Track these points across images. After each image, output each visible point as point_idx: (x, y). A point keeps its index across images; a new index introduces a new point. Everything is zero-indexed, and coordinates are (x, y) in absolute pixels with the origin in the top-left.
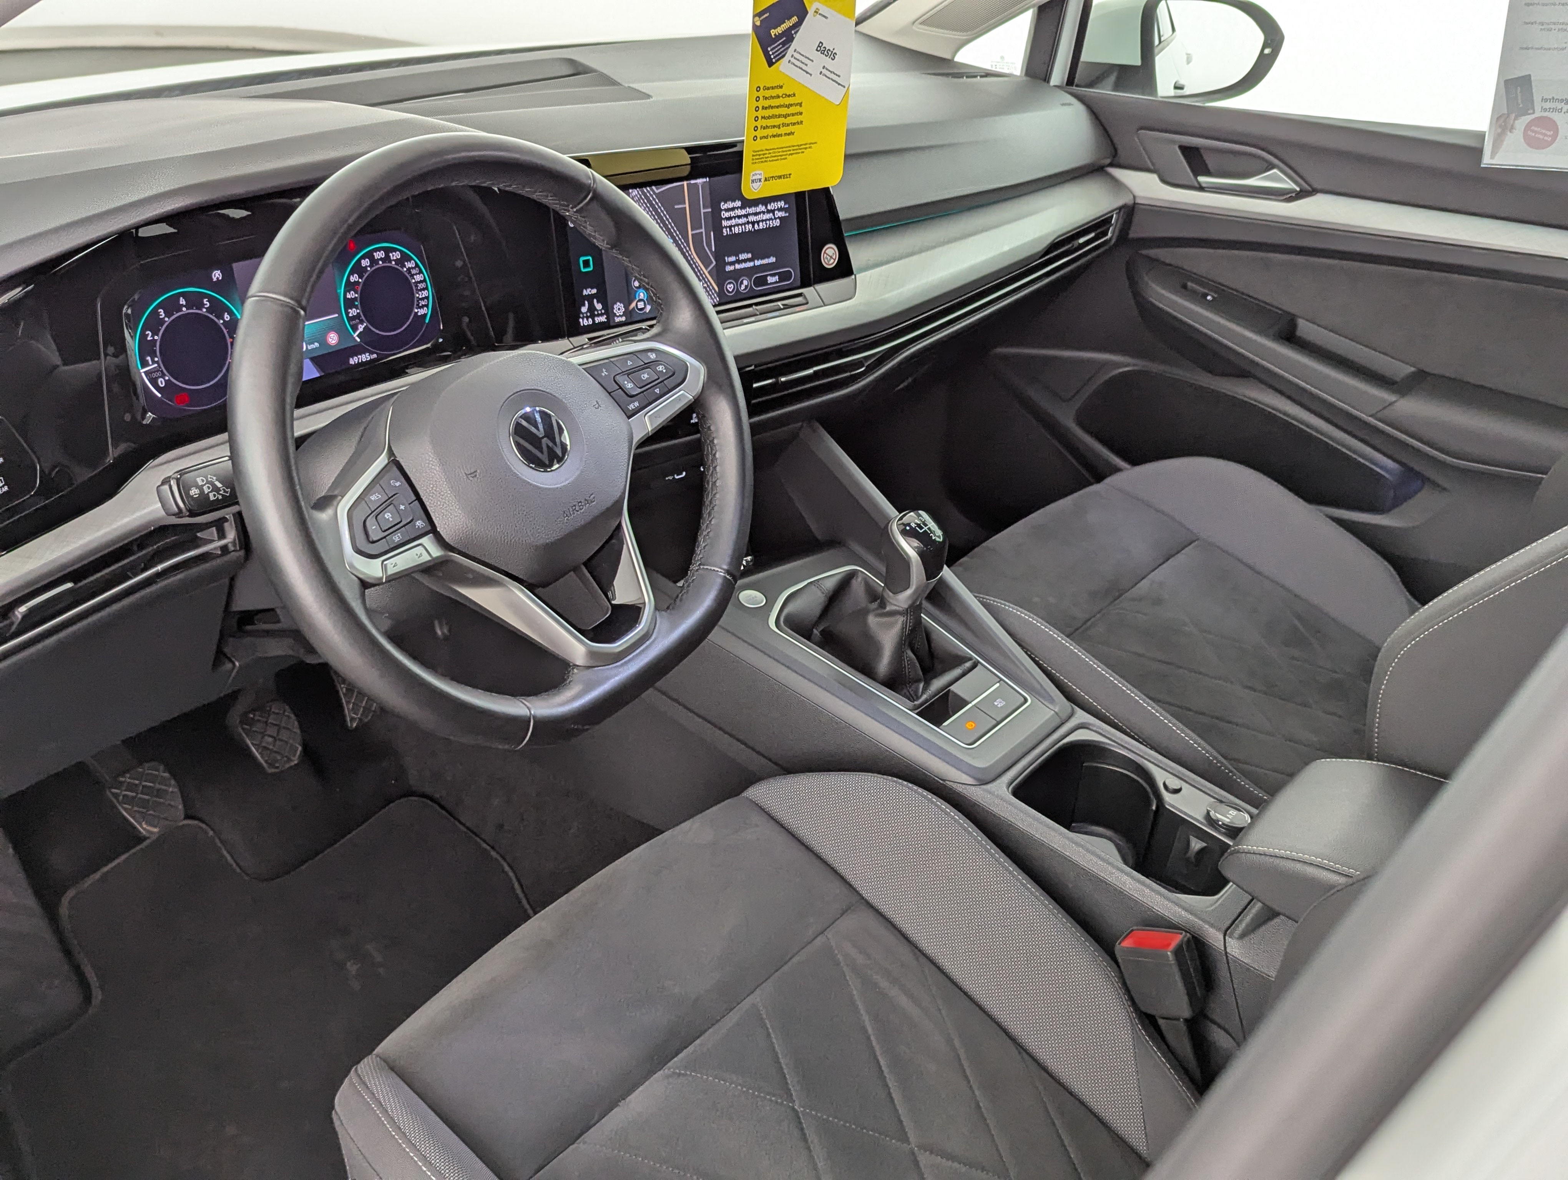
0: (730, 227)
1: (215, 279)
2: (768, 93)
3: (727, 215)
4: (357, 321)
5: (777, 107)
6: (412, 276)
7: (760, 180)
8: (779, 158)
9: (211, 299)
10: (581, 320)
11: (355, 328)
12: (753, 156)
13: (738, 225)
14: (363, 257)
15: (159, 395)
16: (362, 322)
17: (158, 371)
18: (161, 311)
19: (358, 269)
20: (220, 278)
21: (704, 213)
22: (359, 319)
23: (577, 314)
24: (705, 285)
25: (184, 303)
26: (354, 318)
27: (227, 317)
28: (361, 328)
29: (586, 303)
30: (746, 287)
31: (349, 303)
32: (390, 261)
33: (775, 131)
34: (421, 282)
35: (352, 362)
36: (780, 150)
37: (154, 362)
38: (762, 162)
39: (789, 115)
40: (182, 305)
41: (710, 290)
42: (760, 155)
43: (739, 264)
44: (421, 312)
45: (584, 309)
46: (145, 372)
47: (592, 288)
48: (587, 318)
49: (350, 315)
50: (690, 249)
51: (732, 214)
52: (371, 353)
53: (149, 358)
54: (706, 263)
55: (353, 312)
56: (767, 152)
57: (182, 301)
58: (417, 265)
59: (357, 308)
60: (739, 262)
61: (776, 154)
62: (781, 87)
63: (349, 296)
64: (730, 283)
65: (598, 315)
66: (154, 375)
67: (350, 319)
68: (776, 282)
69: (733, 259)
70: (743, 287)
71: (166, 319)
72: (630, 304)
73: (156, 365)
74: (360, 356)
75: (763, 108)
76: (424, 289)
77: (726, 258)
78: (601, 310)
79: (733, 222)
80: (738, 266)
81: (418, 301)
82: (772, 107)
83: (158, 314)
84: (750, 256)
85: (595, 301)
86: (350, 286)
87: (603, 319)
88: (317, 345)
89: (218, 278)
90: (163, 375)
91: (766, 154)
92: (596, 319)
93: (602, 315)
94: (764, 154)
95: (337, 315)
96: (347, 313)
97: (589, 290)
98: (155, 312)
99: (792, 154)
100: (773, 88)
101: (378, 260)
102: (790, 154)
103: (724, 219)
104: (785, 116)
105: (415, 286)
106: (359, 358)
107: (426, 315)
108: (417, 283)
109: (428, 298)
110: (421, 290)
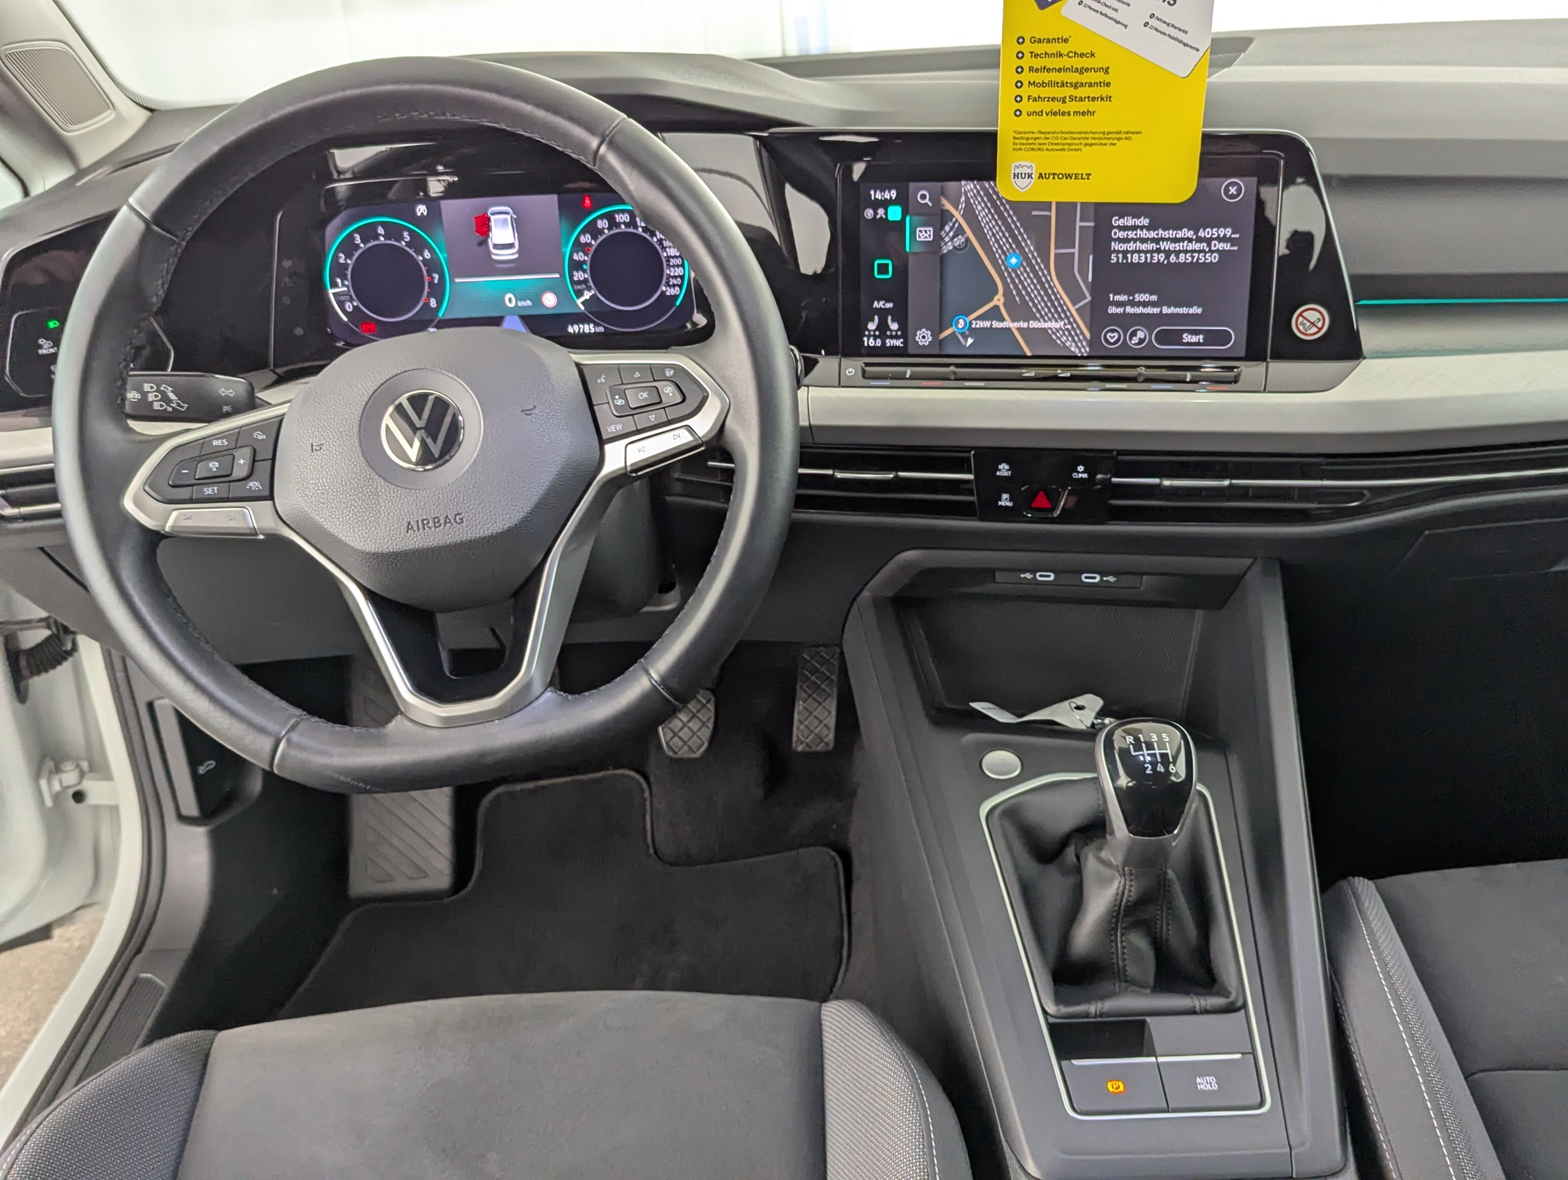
0: (1125, 253)
1: (419, 214)
2: (1039, 48)
3: (1121, 234)
4: (584, 286)
5: (1059, 70)
6: (664, 249)
7: (1030, 176)
8: (1066, 147)
9: (411, 233)
10: (865, 339)
11: (579, 294)
12: (1015, 138)
13: (1139, 252)
14: (601, 217)
15: (345, 319)
16: (589, 289)
17: (346, 295)
18: (358, 236)
19: (592, 229)
20: (425, 214)
21: (1081, 227)
22: (587, 286)
23: (860, 330)
24: (1069, 327)
25: (383, 233)
26: (579, 282)
27: (427, 255)
28: (587, 295)
29: (876, 318)
30: (1141, 341)
31: (576, 266)
32: (636, 227)
33: (1056, 106)
34: (675, 257)
35: (570, 330)
36: (1068, 136)
37: (343, 285)
38: (1033, 149)
39: (1082, 85)
40: (381, 235)
41: (1076, 334)
42: (1027, 139)
43: (1133, 306)
44: (671, 292)
45: (872, 326)
46: (334, 294)
47: (887, 301)
48: (875, 337)
49: (576, 279)
50: (1049, 273)
51: (1131, 234)
52: (596, 325)
53: (339, 281)
54: (1075, 296)
55: (579, 276)
56: (1043, 136)
57: (381, 231)
59: (584, 271)
60: (1133, 303)
61: (1059, 141)
62: (1066, 41)
63: (576, 257)
64: (1113, 331)
65: (892, 337)
66: (342, 298)
67: (573, 283)
68: (1198, 344)
69: (1123, 298)
70: (1135, 340)
71: (362, 245)
72: (941, 331)
73: (345, 289)
74: (581, 326)
75: (1031, 69)
76: (678, 266)
77: (1111, 296)
78: (896, 331)
79: (1131, 246)
80: (1129, 310)
81: (668, 279)
82: (1049, 70)
83: (353, 238)
84: (1154, 298)
85: (890, 318)
86: (578, 246)
87: (898, 343)
88: (529, 303)
89: (422, 214)
90: (351, 300)
91: (1038, 138)
92: (887, 341)
93: (897, 337)
94: (1036, 139)
95: (557, 276)
96: (571, 276)
97: (881, 303)
98: (350, 237)
99: (1091, 145)
100: (1048, 41)
101: (620, 223)
102: (1086, 145)
103: (1115, 240)
104: (1076, 86)
105: (667, 261)
106: (580, 328)
107: (676, 297)
108: (668, 258)
109: (682, 277)
110: (674, 266)
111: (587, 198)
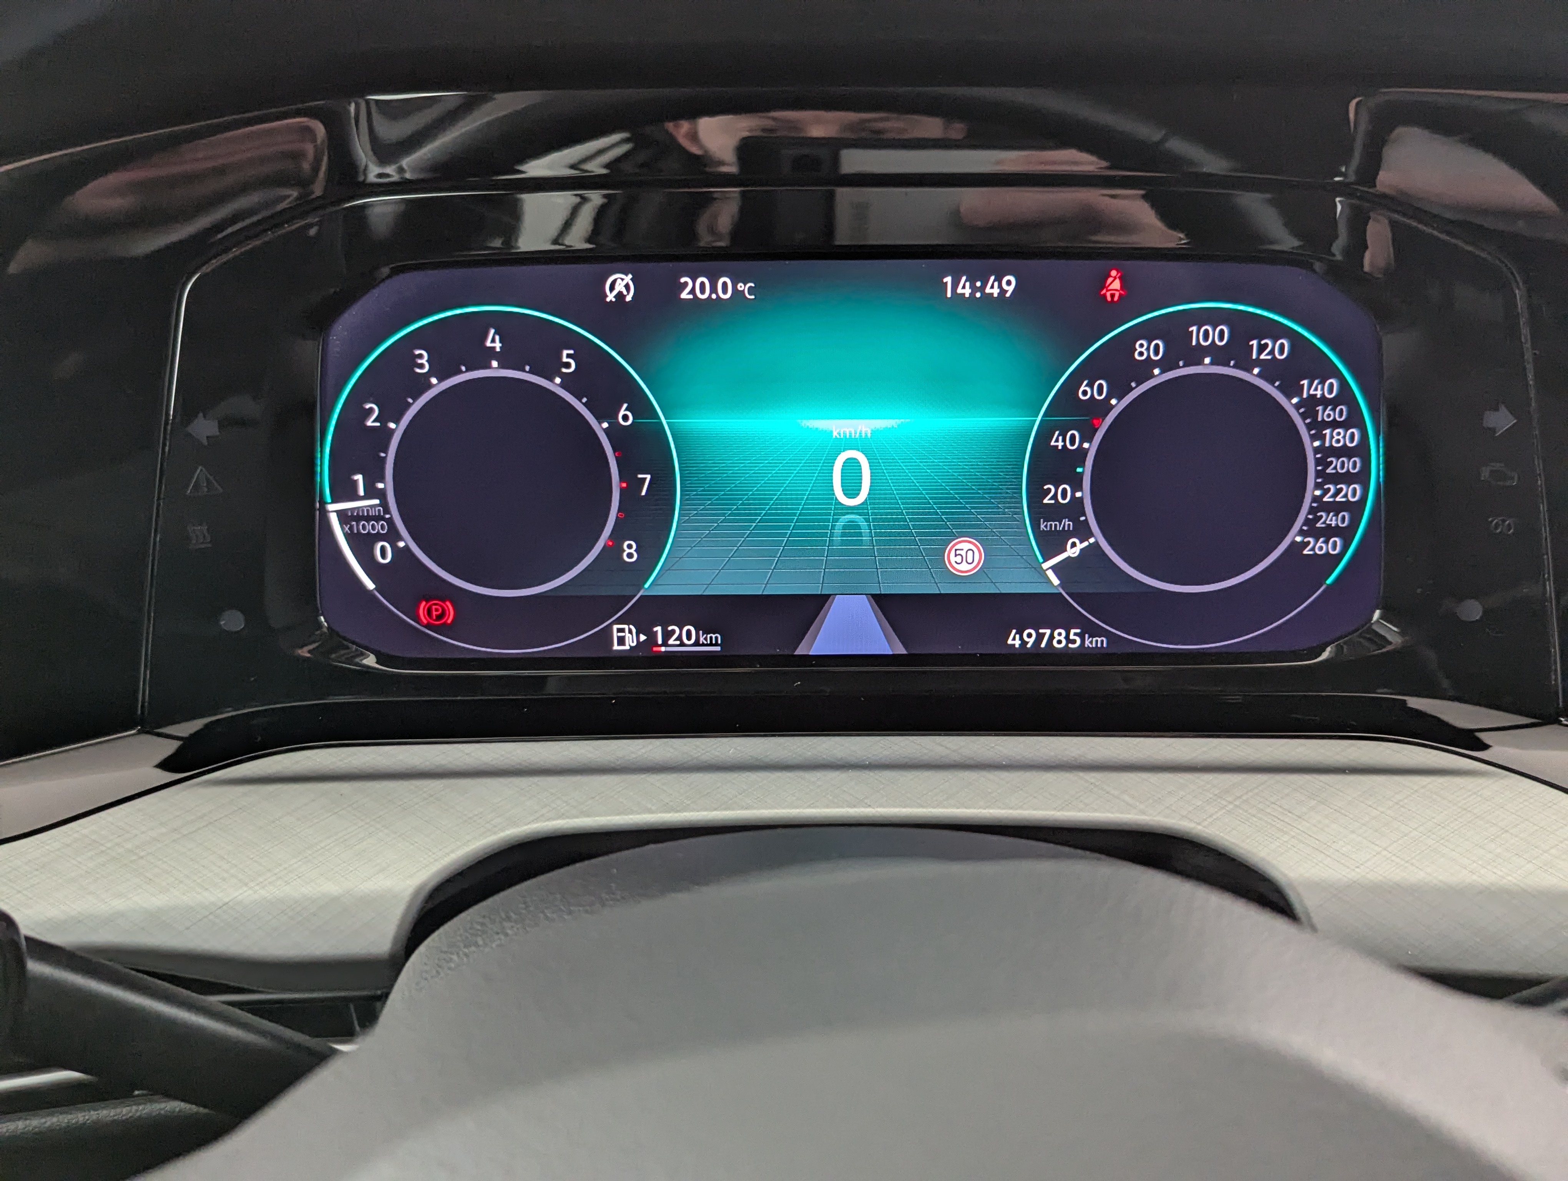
4: (1068, 523)
6: (1318, 428)
9: (582, 348)
11: (1052, 543)
14: (1148, 331)
15: (370, 585)
16: (1083, 532)
17: (378, 518)
18: (424, 358)
19: (1117, 364)
20: (629, 298)
22: (1075, 520)
25: (498, 345)
26: (1056, 512)
27: (625, 416)
28: (1074, 548)
31: (1055, 465)
32: (1245, 365)
34: (1344, 452)
35: (1014, 641)
37: (371, 492)
40: (493, 353)
44: (1319, 547)
46: (341, 514)
49: (1047, 501)
52: (1088, 629)
53: (358, 479)
55: (1058, 493)
57: (493, 341)
58: (1345, 396)
59: (1076, 483)
63: (1057, 441)
66: (368, 528)
67: (1039, 512)
71: (434, 381)
73: (376, 502)
74: (1046, 632)
76: (1348, 478)
81: (1313, 511)
83: (410, 360)
86: (1070, 410)
88: (903, 562)
89: (620, 295)
90: (392, 536)
95: (997, 491)
96: (1036, 494)
98: (402, 352)
101: (1201, 350)
105: (1318, 462)
106: (1040, 637)
107: (1333, 560)
108: (1326, 453)
109: (1355, 509)
110: (1337, 478)
111: (1114, 273)
